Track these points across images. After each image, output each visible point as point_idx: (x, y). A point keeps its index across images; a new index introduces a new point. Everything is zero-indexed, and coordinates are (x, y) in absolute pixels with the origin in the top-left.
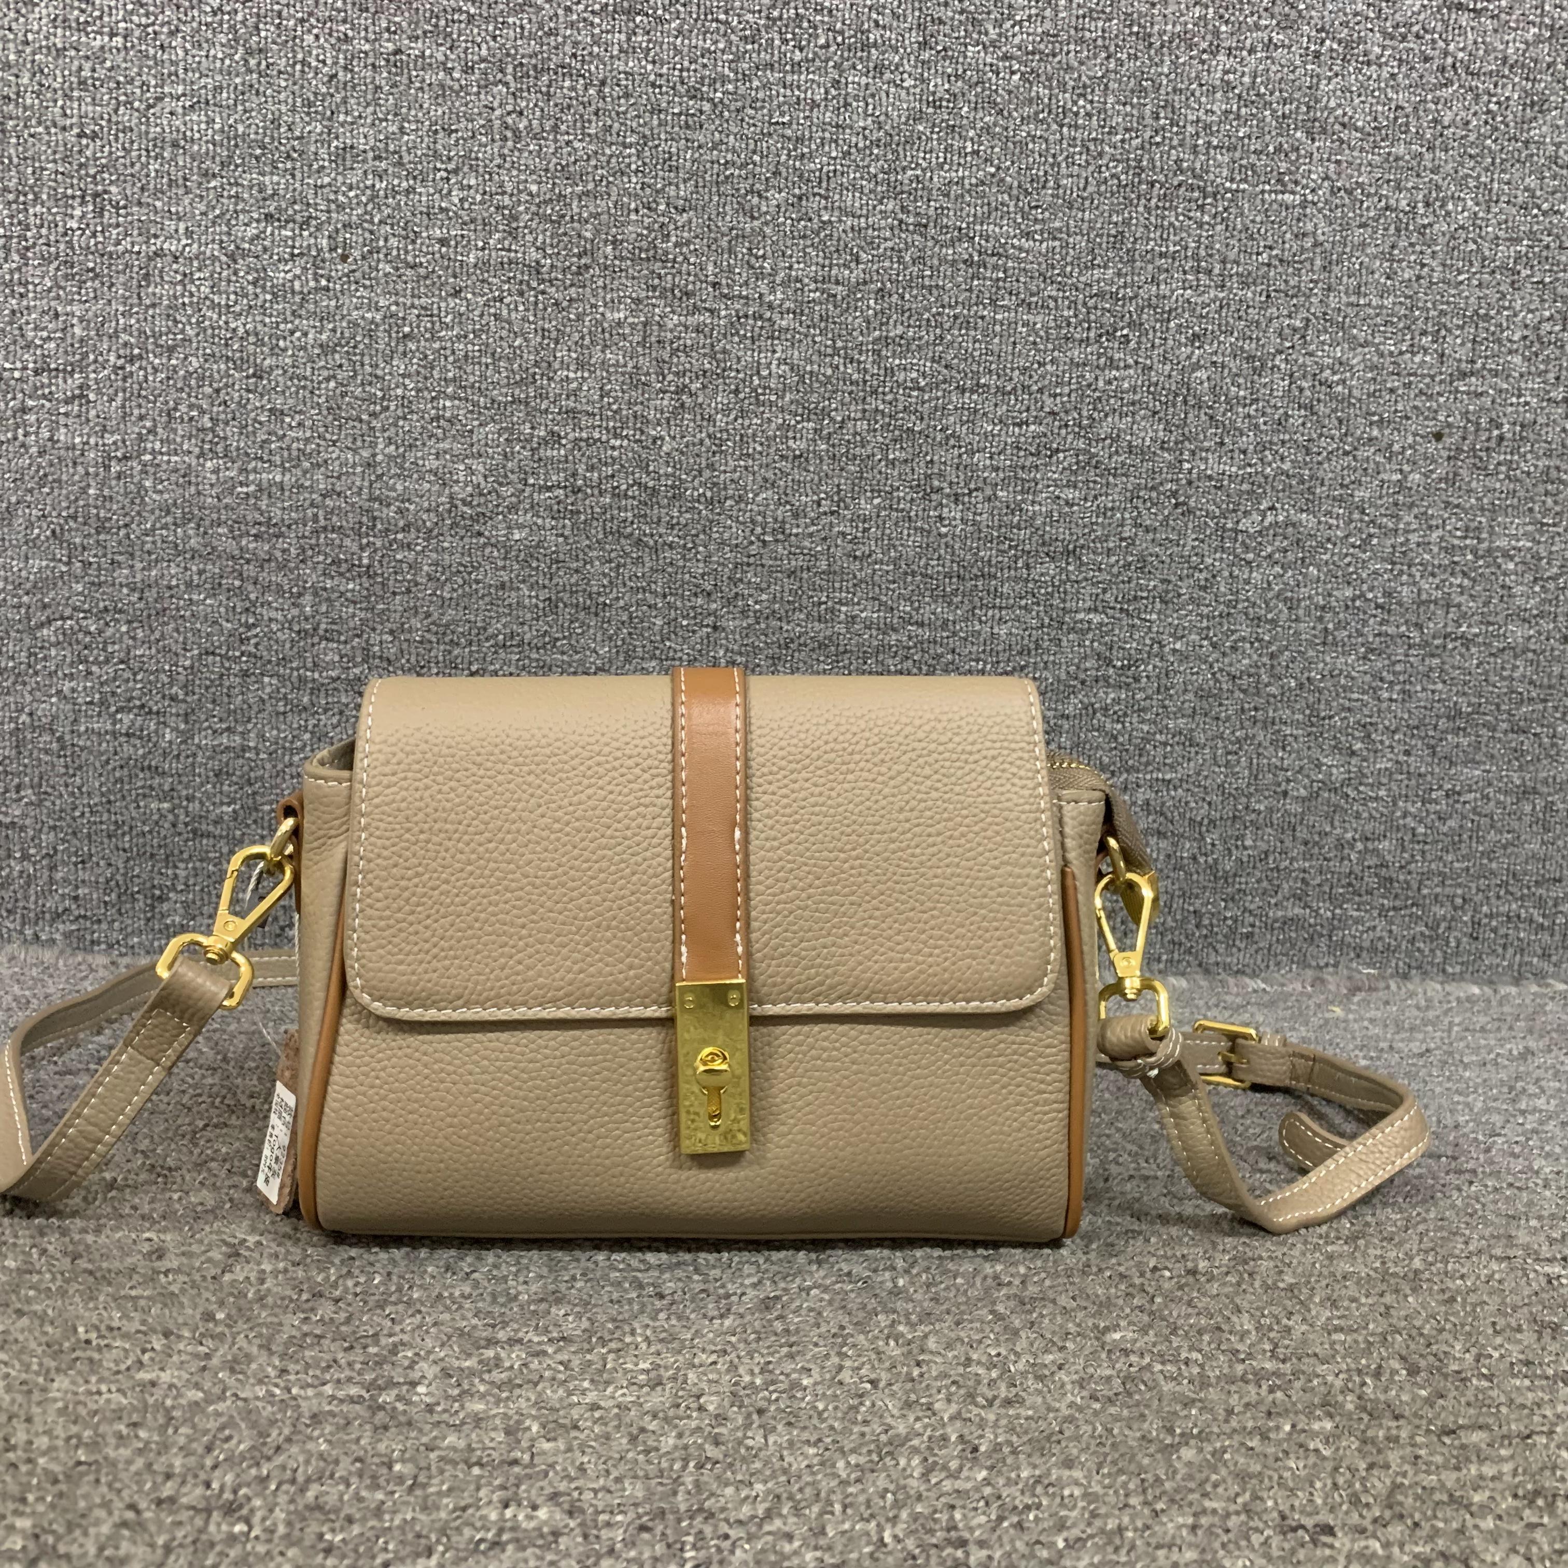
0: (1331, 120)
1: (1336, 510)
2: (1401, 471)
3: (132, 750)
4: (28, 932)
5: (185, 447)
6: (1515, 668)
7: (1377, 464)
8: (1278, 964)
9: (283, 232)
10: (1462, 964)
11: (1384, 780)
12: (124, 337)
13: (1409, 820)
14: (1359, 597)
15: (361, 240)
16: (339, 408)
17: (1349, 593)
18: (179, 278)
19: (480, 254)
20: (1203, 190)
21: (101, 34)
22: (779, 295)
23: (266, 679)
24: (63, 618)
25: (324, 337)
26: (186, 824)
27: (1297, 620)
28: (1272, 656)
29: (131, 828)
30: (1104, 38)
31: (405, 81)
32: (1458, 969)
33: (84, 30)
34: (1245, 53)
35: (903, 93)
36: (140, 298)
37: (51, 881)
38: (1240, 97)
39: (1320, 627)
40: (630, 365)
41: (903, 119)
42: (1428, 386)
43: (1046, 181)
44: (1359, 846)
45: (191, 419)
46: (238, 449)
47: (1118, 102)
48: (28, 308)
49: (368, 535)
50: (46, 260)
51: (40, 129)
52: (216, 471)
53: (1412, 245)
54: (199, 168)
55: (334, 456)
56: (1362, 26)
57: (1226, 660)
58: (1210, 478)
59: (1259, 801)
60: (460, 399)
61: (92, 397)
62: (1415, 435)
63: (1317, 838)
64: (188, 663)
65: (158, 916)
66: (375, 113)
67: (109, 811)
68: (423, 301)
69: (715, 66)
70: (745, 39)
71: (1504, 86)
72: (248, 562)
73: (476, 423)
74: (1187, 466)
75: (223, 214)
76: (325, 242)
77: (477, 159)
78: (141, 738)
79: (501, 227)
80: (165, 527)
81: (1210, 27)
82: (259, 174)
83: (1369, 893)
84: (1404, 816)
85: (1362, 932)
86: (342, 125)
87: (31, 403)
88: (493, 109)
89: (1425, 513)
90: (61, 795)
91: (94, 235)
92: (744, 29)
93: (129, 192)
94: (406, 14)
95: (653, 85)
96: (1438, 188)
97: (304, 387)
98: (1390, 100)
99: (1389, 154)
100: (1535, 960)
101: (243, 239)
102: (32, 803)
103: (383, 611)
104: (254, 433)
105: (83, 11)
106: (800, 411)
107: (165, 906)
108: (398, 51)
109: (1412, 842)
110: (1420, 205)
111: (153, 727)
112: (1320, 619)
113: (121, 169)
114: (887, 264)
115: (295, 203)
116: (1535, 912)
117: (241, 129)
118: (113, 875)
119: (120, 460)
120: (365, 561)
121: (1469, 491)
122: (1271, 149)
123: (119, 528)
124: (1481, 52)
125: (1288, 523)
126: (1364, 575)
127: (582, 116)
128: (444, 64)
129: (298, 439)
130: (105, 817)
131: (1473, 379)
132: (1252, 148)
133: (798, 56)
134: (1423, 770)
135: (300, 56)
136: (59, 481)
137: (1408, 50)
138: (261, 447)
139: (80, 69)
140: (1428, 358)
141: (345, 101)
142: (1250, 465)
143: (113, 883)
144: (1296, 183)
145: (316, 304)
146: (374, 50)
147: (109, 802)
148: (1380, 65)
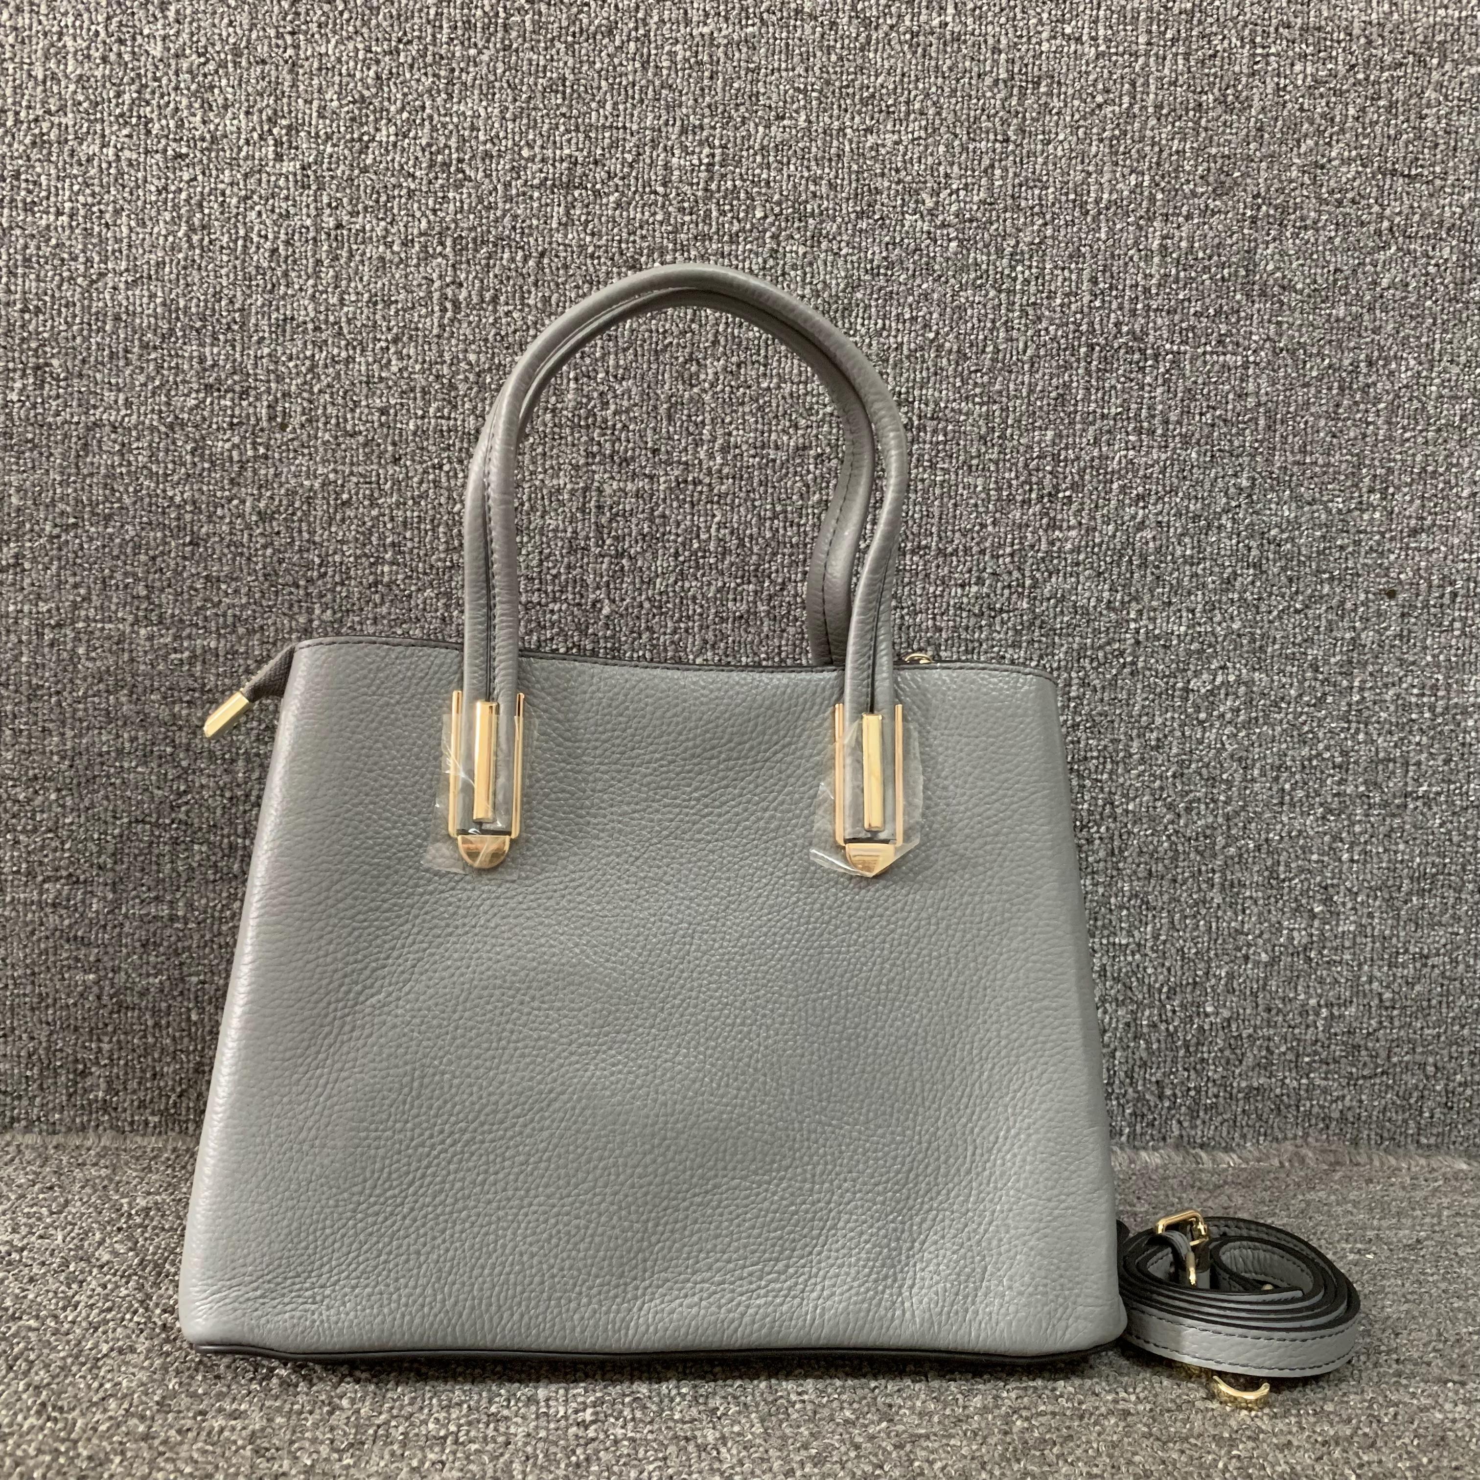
0: (1271, 282)
1: (1289, 668)
2: (1354, 628)
3: (58, 920)
5: (120, 615)
7: (1330, 622)
9: (222, 402)
10: (1438, 1135)
11: (1347, 944)
12: (61, 506)
13: (1375, 985)
14: (1316, 756)
15: (299, 409)
16: (277, 574)
17: (1305, 752)
18: (117, 448)
19: (419, 422)
20: (1142, 352)
21: (48, 213)
22: (719, 460)
23: (196, 847)
25: (262, 505)
26: (111, 996)
27: (1253, 780)
28: (1228, 818)
29: (55, 1000)
30: (1041, 206)
31: (345, 254)
32: (1432, 1140)
33: (31, 210)
34: (1181, 219)
35: (840, 262)
36: (77, 467)
38: (1178, 261)
39: (1275, 789)
40: (570, 530)
41: (842, 286)
42: (1379, 544)
43: (985, 346)
45: (126, 586)
46: (173, 616)
47: (1056, 267)
52: (151, 638)
53: (1356, 403)
54: (140, 340)
55: (270, 622)
56: (1297, 192)
57: (1181, 822)
58: (1157, 638)
59: (1219, 967)
60: (398, 565)
61: (27, 566)
62: (1367, 593)
64: (117, 831)
65: (80, 1092)
66: (315, 286)
67: (33, 983)
68: (361, 469)
69: (654, 237)
70: (682, 210)
71: (1442, 248)
72: (180, 729)
73: (413, 588)
74: (1133, 625)
75: (163, 385)
76: (264, 411)
77: (417, 329)
78: (67, 908)
79: (440, 396)
80: (97, 694)
81: (1146, 194)
82: (200, 345)
83: (1335, 1061)
85: (1332, 1102)
86: (283, 298)
88: (433, 281)
89: (1381, 670)
91: (34, 406)
92: (683, 201)
93: (69, 364)
94: (348, 191)
95: (592, 256)
96: (1381, 349)
97: (242, 554)
98: (1328, 262)
99: (1330, 315)
101: (182, 410)
104: (190, 600)
105: (29, 191)
106: (740, 573)
107: (89, 1081)
108: (339, 226)
109: (1379, 1007)
110: (1362, 365)
111: (79, 897)
112: (1276, 779)
113: (62, 343)
114: (826, 428)
115: (234, 373)
117: (182, 302)
118: (36, 1050)
119: (53, 627)
121: (1425, 648)
122: (1211, 311)
123: (50, 696)
124: (1416, 218)
125: (1239, 681)
126: (1321, 735)
127: (521, 287)
128: (385, 237)
129: (234, 606)
130: (29, 988)
131: (1424, 535)
132: (1192, 311)
133: (736, 227)
134: (1387, 932)
135: (242, 232)
137: (1345, 215)
138: (196, 614)
139: (26, 247)
141: (286, 274)
142: (1200, 624)
143: (35, 1057)
144: (1238, 344)
145: (255, 472)
146: (315, 225)
147: (33, 974)
148: (1317, 230)
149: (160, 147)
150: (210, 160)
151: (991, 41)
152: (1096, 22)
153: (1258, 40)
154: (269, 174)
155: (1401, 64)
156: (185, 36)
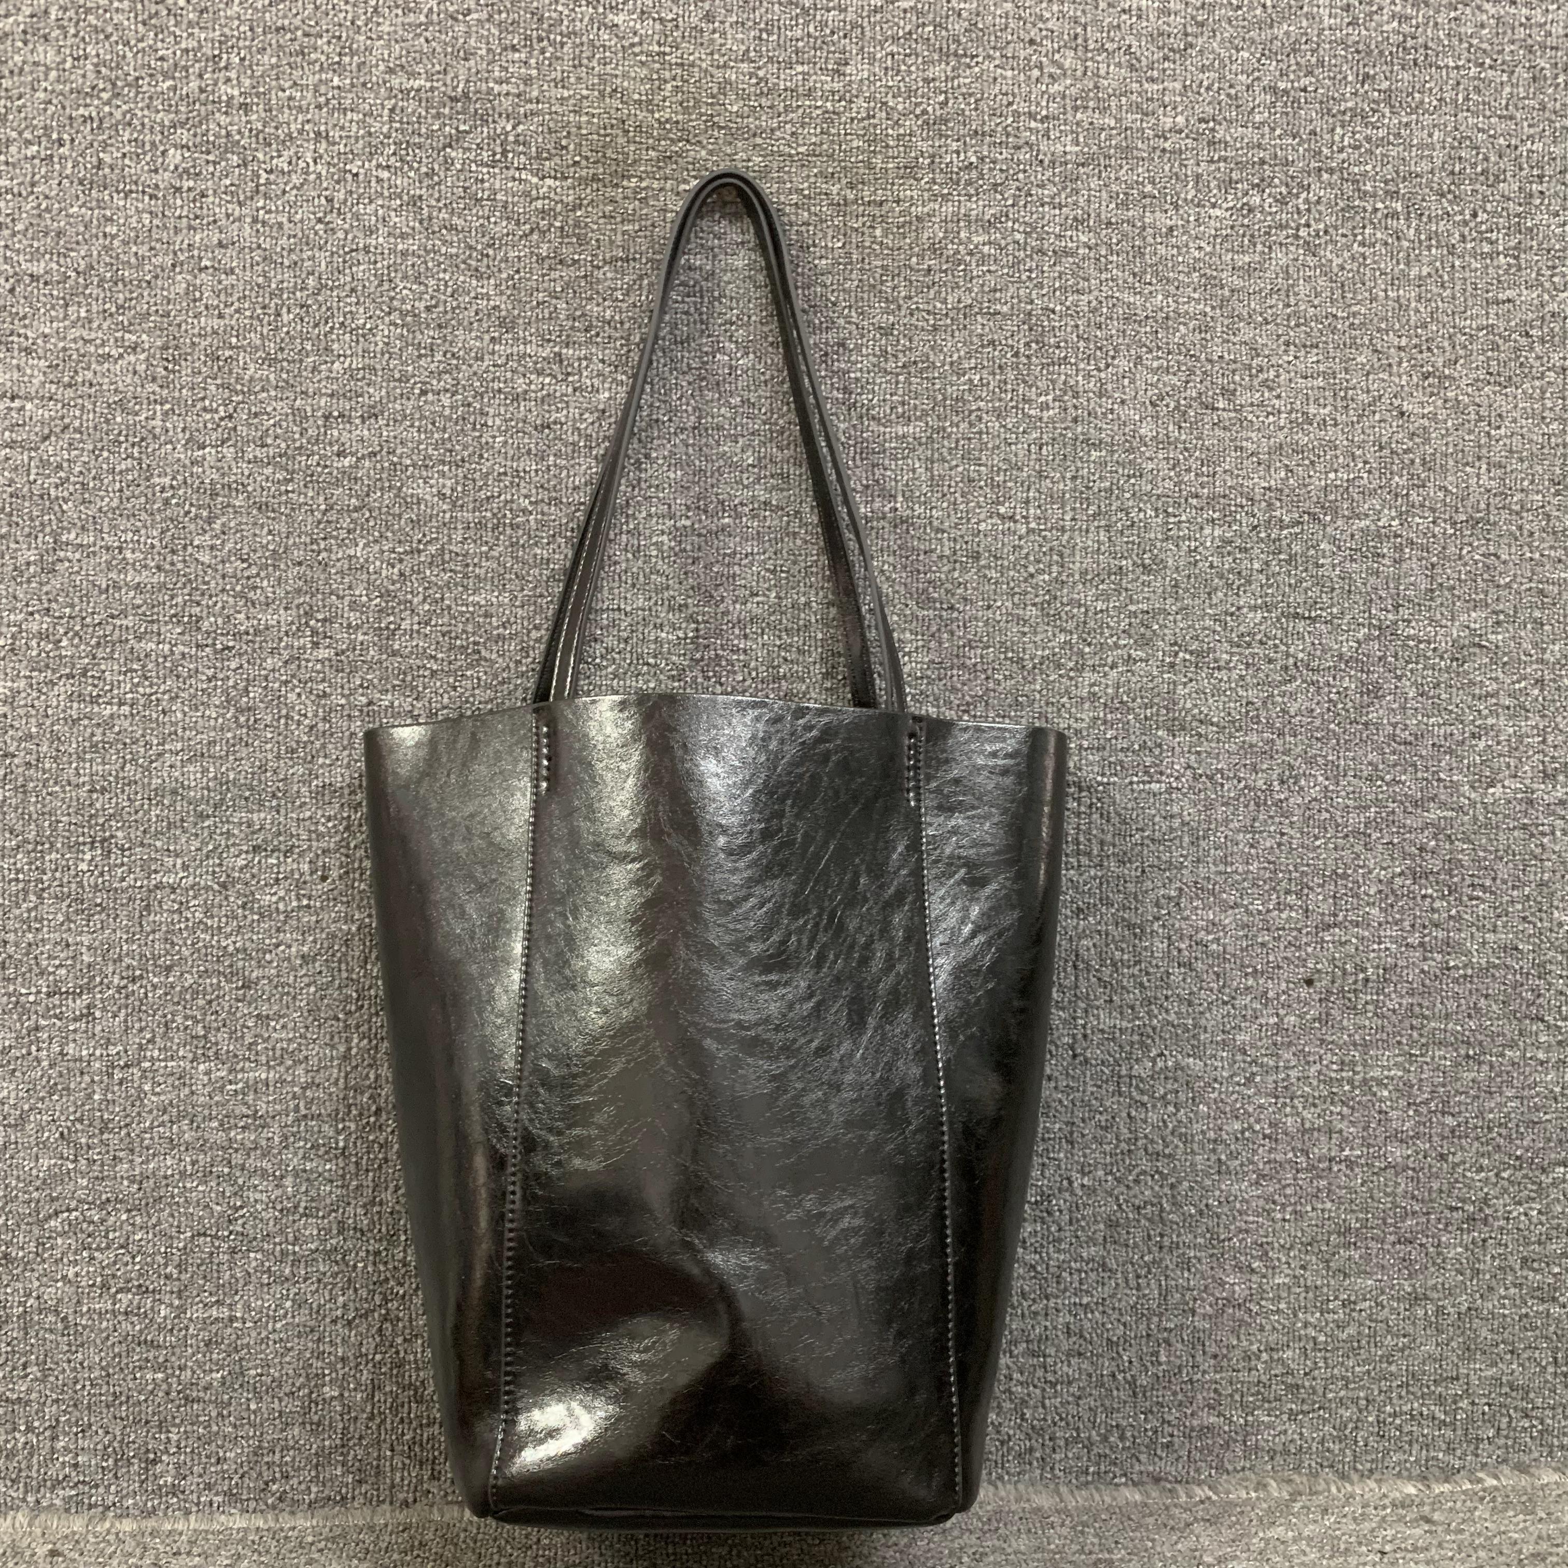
0: (1189, 718)
1: (1220, 1053)
2: (1278, 1015)
3: (129, 1327)
4: (31, 1499)
5: (181, 1054)
6: (1397, 1184)
7: (1255, 1010)
8: (1197, 1470)
9: (270, 861)
10: (1372, 1461)
11: (1284, 1295)
12: (127, 961)
13: (1309, 1330)
14: (1247, 1129)
15: (337, 863)
16: (319, 1010)
17: (1237, 1126)
18: (176, 906)
20: (1080, 785)
21: (111, 704)
23: (252, 1255)
24: (68, 1210)
25: (305, 949)
26: (179, 1392)
27: (1192, 1153)
28: (1172, 1186)
29: (128, 1398)
30: (982, 663)
32: (1367, 1467)
33: (97, 702)
34: (1107, 669)
36: (141, 926)
37: (53, 1450)
38: (1105, 705)
39: (1213, 1158)
42: (1295, 938)
44: (1265, 1356)
45: (186, 1028)
46: (228, 1052)
48: (43, 940)
49: (343, 1120)
50: (59, 898)
51: (57, 788)
52: (208, 1073)
53: (1271, 817)
54: (195, 811)
55: (314, 1052)
56: (1210, 639)
57: (1131, 1193)
58: (1103, 1031)
59: (1169, 1320)
61: (98, 1014)
62: (1288, 982)
63: (1225, 1351)
64: (181, 1245)
65: (151, 1478)
67: (108, 1383)
71: (1342, 678)
72: (236, 1151)
74: (1081, 1022)
75: (215, 848)
76: (306, 867)
78: (137, 1315)
80: (162, 1124)
81: (1075, 650)
82: (248, 812)
83: (1278, 1399)
84: (1306, 1325)
85: (1274, 1437)
86: (321, 766)
87: (43, 1022)
89: (1303, 1050)
90: (64, 1370)
91: (102, 874)
93: (132, 835)
94: (378, 673)
96: (1291, 767)
97: (288, 993)
98: (1241, 697)
99: (1244, 742)
100: (1441, 1455)
101: (233, 869)
102: (37, 1379)
103: (357, 1188)
104: (242, 1037)
105: (95, 686)
107: (159, 1468)
108: (370, 703)
109: (1314, 1350)
110: (1275, 783)
111: (149, 1305)
112: (1213, 1151)
113: (126, 817)
115: (280, 834)
116: (1436, 1409)
117: (231, 777)
118: (110, 1443)
119: (122, 1068)
120: (341, 1144)
121: (1342, 1029)
122: (1136, 747)
123: (120, 1128)
124: (1318, 653)
125: (1178, 1067)
126: (1251, 1110)
129: (282, 1040)
130: (105, 1388)
131: (1337, 930)
132: (1120, 747)
134: (1319, 1283)
135: (284, 712)
136: (68, 1089)
137: (1253, 655)
139: (93, 735)
140: (1293, 914)
141: (324, 746)
142: (1138, 1019)
143: (110, 1450)
144: (1161, 773)
145: (298, 919)
146: (349, 703)
147: (108, 1375)
148: (1229, 669)
149: (210, 641)
150: (254, 651)
151: (936, 523)
152: (1027, 502)
153: (1170, 510)
154: (308, 661)
155: (1299, 523)
156: (230, 545)
